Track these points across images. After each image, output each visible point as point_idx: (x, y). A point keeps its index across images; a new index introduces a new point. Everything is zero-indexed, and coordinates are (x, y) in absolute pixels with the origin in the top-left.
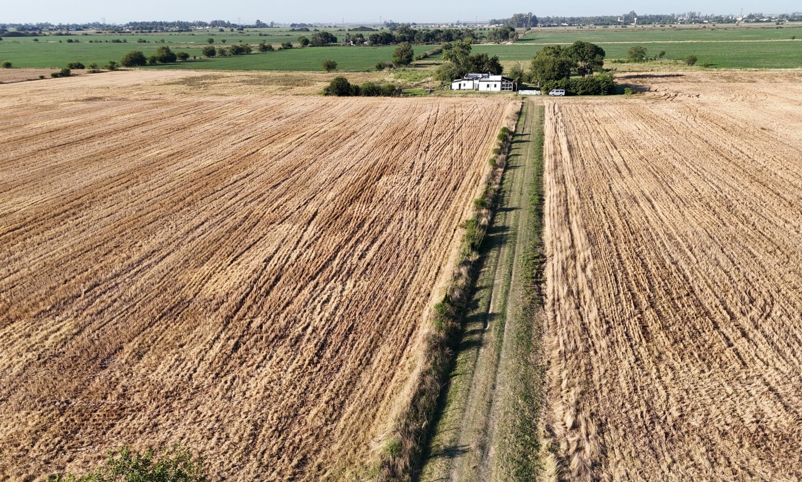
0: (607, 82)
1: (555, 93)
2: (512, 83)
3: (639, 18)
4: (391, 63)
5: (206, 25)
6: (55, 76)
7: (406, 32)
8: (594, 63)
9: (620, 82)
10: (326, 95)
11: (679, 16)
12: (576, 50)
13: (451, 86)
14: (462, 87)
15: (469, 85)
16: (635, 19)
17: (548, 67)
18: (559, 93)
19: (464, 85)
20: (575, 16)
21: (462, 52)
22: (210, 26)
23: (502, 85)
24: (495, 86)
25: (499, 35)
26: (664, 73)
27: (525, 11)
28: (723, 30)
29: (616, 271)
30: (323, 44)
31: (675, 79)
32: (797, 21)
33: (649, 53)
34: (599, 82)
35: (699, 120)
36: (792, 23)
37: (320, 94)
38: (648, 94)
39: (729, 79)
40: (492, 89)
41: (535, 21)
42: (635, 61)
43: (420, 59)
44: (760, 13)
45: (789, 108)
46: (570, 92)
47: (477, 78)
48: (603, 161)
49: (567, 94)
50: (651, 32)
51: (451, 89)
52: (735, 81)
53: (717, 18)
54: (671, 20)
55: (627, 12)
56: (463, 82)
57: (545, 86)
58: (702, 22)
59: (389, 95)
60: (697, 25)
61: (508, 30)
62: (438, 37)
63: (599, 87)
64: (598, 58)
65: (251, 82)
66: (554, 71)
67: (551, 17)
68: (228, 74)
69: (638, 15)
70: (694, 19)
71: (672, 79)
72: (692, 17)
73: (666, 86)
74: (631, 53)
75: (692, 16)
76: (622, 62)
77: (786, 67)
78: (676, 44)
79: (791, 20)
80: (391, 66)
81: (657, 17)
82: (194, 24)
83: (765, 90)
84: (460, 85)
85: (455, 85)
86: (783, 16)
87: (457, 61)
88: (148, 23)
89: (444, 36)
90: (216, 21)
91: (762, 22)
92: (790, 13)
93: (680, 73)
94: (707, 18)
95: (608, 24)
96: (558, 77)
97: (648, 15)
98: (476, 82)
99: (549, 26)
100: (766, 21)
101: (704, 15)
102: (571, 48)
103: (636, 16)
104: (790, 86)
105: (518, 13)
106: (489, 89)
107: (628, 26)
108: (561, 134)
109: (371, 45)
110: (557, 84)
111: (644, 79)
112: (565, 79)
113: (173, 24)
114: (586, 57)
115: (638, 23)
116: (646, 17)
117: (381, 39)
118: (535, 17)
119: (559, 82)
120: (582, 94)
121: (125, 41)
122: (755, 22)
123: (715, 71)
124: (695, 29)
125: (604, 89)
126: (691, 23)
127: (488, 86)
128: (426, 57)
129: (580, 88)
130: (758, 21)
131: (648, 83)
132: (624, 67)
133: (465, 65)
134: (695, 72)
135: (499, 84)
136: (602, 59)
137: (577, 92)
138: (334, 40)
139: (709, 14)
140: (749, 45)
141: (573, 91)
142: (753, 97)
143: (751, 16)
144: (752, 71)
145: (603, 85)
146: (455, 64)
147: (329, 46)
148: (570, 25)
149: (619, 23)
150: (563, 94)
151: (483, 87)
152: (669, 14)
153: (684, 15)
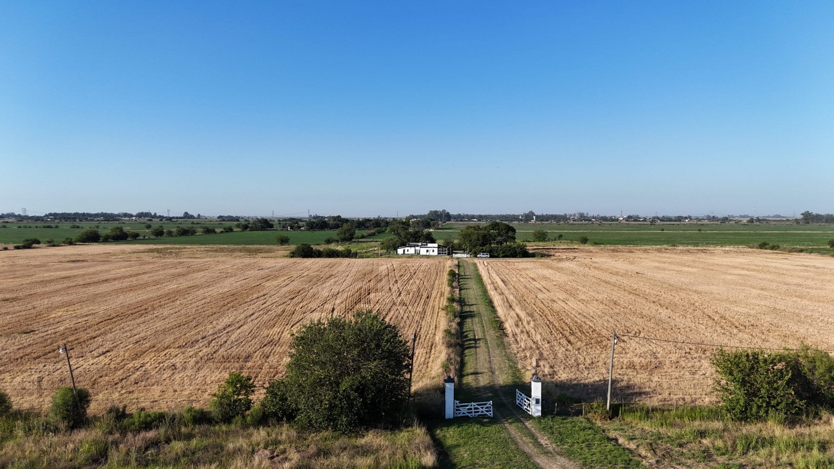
0: (521, 249)
1: (481, 255)
2: (447, 249)
3: (537, 217)
4: (337, 239)
5: (131, 216)
6: (17, 248)
7: (339, 220)
8: (508, 237)
9: (531, 252)
10: (292, 257)
11: (571, 216)
12: (493, 227)
13: (397, 252)
14: (406, 252)
15: (412, 251)
16: (534, 217)
17: (474, 237)
18: (485, 256)
19: (408, 251)
20: (483, 214)
21: (402, 227)
22: (136, 216)
23: (438, 251)
24: (433, 251)
25: (421, 224)
26: (564, 247)
27: (439, 209)
28: (608, 225)
29: (549, 324)
30: (262, 228)
31: (573, 250)
32: (667, 221)
33: (549, 236)
34: (515, 248)
35: (593, 270)
36: (662, 222)
37: (286, 256)
38: (553, 258)
39: (613, 251)
40: (431, 253)
41: (448, 217)
42: (540, 241)
43: (359, 238)
44: (637, 214)
45: (657, 264)
46: (493, 255)
47: (418, 246)
48: (528, 286)
49: (491, 257)
50: (549, 225)
51: (397, 253)
52: (618, 252)
53: (602, 217)
54: (565, 218)
55: (527, 212)
56: (406, 249)
57: (473, 250)
58: (590, 220)
59: (347, 257)
60: (587, 222)
61: (429, 220)
62: (368, 225)
63: (516, 251)
64: (510, 234)
65: (216, 251)
66: (479, 240)
67: (462, 214)
68: (188, 247)
69: (536, 214)
70: (583, 217)
71: (570, 250)
72: (582, 217)
73: (566, 254)
74: (536, 235)
75: (582, 215)
76: (529, 242)
77: (656, 245)
78: (571, 233)
79: (661, 220)
80: (338, 241)
81: (552, 216)
82: (119, 215)
83: (640, 256)
84: (404, 251)
85: (400, 251)
86: (654, 218)
87: (398, 234)
88: (69, 214)
89: (373, 224)
90: (142, 213)
91: (640, 221)
92: (660, 216)
93: (576, 247)
94: (593, 217)
95: (512, 220)
96: (483, 245)
97: (544, 214)
98: (417, 248)
99: (461, 221)
100: (642, 221)
101: (592, 216)
102: (489, 226)
103: (535, 215)
104: (658, 254)
105: (433, 210)
106: (428, 254)
107: (529, 222)
108: (494, 275)
109: (308, 230)
110: (482, 249)
111: (549, 250)
112: (488, 246)
113: (97, 215)
114: (502, 233)
115: (537, 220)
116: (542, 216)
117: (317, 225)
118: (448, 213)
119: (484, 248)
120: (503, 257)
121: (57, 227)
122: (634, 221)
123: (602, 246)
124: (585, 224)
125: (519, 253)
126: (582, 221)
127: (427, 251)
128: (363, 237)
129: (501, 252)
130: (635, 220)
131: (552, 252)
132: (533, 244)
133: (405, 237)
134: (587, 247)
135: (436, 250)
136: (514, 234)
137: (499, 255)
138: (271, 226)
139: (596, 215)
140: (628, 233)
141: (496, 254)
142: (631, 259)
143: (630, 217)
144: (631, 247)
145: (518, 250)
146: (397, 236)
147: (268, 230)
148: (479, 220)
149: (521, 220)
150: (489, 256)
151: (423, 251)
152: (562, 214)
153: (575, 215)
